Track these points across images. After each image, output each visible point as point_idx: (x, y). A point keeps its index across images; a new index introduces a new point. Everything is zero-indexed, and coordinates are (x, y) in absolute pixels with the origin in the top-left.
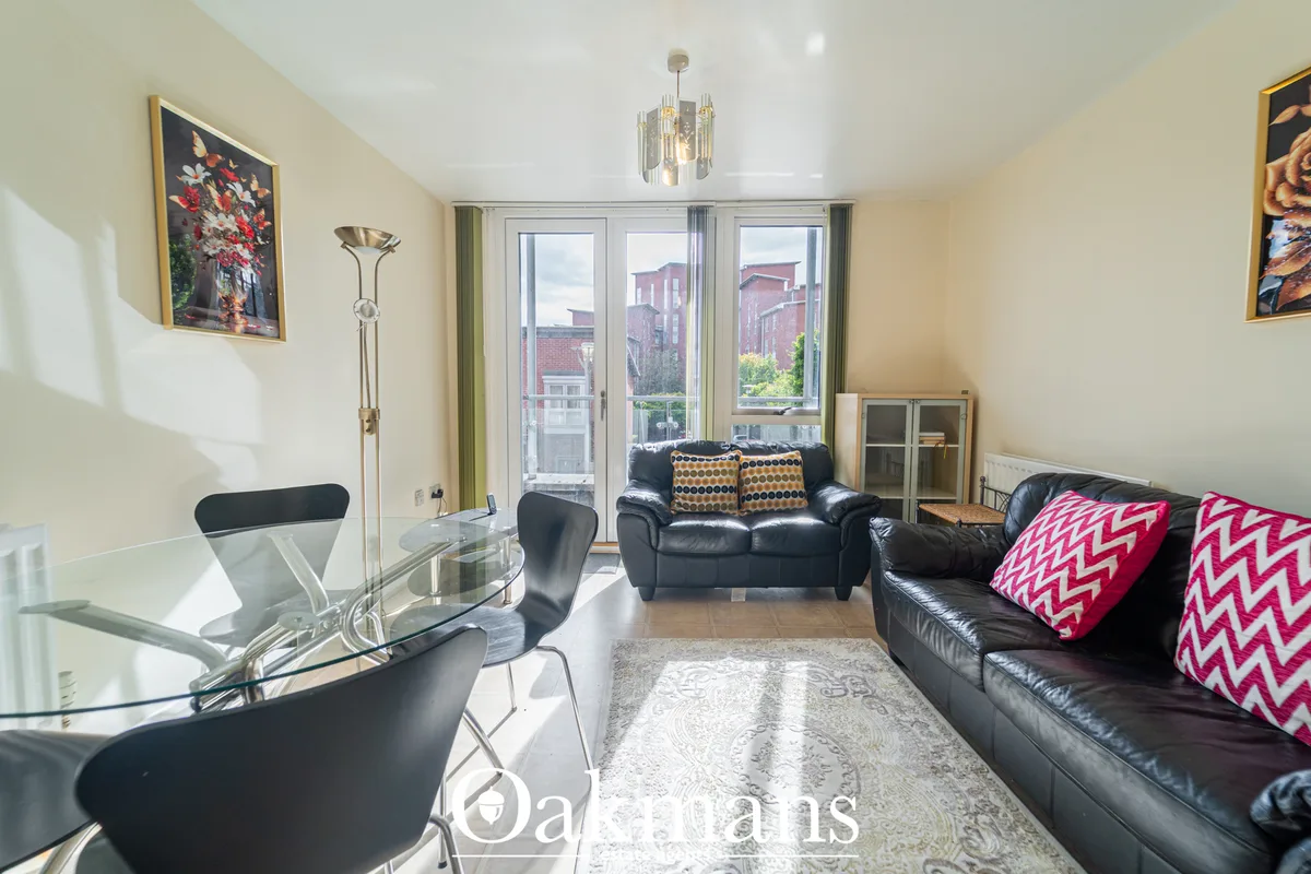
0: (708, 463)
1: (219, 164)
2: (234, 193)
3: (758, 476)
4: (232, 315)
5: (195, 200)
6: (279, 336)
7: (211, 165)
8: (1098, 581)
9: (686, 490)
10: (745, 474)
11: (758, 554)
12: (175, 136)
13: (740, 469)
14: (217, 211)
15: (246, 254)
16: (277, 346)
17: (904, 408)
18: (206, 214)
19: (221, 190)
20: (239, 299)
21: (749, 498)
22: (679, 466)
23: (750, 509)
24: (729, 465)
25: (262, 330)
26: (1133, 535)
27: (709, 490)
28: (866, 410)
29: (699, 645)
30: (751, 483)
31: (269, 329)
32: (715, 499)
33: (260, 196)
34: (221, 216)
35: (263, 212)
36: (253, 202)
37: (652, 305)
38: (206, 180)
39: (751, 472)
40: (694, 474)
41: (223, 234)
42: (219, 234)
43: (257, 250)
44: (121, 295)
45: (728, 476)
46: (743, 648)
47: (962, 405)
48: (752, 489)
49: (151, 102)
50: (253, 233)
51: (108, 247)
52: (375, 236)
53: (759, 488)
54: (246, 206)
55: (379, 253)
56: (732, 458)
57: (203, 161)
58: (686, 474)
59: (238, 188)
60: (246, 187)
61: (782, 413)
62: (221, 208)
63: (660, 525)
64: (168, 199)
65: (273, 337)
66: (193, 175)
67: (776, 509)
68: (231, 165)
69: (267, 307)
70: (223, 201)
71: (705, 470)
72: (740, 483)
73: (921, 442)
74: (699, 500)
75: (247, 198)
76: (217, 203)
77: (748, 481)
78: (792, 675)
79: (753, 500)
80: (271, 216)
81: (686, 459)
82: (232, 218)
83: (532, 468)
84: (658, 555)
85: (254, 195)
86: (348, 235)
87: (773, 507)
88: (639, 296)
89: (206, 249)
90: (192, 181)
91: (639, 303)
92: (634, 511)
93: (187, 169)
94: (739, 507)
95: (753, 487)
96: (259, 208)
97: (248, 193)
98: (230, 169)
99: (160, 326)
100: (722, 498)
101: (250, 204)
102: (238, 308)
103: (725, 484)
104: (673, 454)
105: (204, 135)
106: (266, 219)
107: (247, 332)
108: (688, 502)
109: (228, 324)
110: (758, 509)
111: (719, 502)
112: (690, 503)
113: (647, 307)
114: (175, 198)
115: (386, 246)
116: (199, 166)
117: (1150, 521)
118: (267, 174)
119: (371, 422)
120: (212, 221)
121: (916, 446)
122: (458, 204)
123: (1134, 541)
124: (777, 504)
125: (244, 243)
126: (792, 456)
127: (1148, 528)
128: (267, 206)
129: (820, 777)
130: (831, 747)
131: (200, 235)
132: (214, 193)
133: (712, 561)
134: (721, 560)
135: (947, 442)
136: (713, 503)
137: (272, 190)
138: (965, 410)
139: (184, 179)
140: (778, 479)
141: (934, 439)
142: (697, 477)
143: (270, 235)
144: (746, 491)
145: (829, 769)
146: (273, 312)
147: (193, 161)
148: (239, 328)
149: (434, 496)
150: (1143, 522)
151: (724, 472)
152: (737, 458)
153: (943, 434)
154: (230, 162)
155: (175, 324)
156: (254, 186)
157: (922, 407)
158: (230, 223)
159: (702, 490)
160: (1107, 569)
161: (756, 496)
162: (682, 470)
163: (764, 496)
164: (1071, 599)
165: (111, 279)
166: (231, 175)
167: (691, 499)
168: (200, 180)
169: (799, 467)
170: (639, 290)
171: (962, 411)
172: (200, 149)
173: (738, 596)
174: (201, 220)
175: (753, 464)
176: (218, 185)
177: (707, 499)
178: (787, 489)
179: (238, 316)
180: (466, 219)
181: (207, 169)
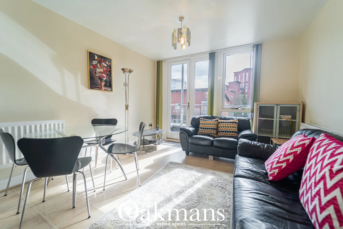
0: (209, 121)
1: (100, 60)
2: (103, 65)
3: (223, 126)
4: (102, 87)
5: (95, 67)
6: (112, 91)
7: (98, 60)
8: (286, 163)
9: (202, 128)
10: (219, 125)
11: (215, 147)
12: (91, 56)
13: (218, 124)
14: (99, 68)
15: (105, 76)
16: (111, 93)
17: (274, 107)
18: (97, 69)
19: (100, 65)
20: (103, 84)
21: (219, 132)
22: (201, 122)
23: (219, 135)
24: (214, 122)
25: (108, 90)
26: (300, 148)
27: (208, 129)
28: (258, 107)
29: (188, 166)
30: (220, 128)
31: (109, 89)
32: (209, 131)
33: (108, 65)
34: (100, 69)
35: (109, 68)
36: (107, 66)
37: (239, 81)
38: (97, 63)
39: (221, 125)
40: (204, 124)
41: (101, 72)
42: (99, 73)
43: (107, 75)
44: (81, 84)
45: (213, 125)
46: (199, 169)
47: (298, 106)
48: (220, 129)
49: (88, 51)
50: (106, 71)
51: (79, 76)
52: (128, 70)
53: (222, 129)
54: (105, 67)
55: (129, 73)
56: (216, 120)
57: (97, 60)
58: (202, 124)
59: (104, 64)
60: (105, 63)
61: (237, 109)
62: (100, 68)
63: (189, 136)
64: (90, 67)
65: (110, 91)
66: (95, 62)
67: (227, 136)
68: (102, 60)
69: (109, 85)
70: (101, 66)
71: (207, 123)
72: (217, 127)
73: (280, 118)
74: (205, 131)
75: (106, 65)
76: (99, 67)
77: (220, 127)
78: (206, 178)
79: (220, 133)
80: (110, 68)
81: (203, 120)
82: (102, 69)
83: (181, 122)
84: (189, 144)
85: (107, 65)
86: (123, 69)
87: (226, 135)
88: (235, 79)
89: (97, 75)
90: (94, 64)
91: (235, 81)
92: (183, 132)
93: (94, 62)
94: (217, 134)
95: (221, 129)
96: (108, 67)
97: (106, 64)
98: (102, 61)
99: (88, 89)
100: (211, 131)
101: (106, 67)
102: (103, 85)
103: (212, 127)
104: (200, 119)
105: (97, 55)
106: (109, 69)
107: (105, 90)
108: (202, 131)
109: (100, 88)
110: (221, 135)
111: (210, 132)
112: (202, 132)
113: (238, 82)
114: (91, 67)
115: (130, 71)
116: (96, 61)
117: (307, 144)
118: (110, 60)
119: (127, 107)
120: (98, 70)
121: (278, 120)
122: (157, 61)
123: (301, 150)
124: (227, 134)
125: (105, 74)
126: (235, 121)
127: (306, 146)
128: (110, 67)
129: (189, 201)
130: (198, 196)
131: (95, 73)
132: (99, 65)
133: (203, 147)
134: (205, 147)
135: (292, 119)
136: (208, 132)
137: (111, 63)
138: (299, 109)
139: (93, 63)
140: (228, 127)
141: (287, 118)
142: (205, 125)
143: (110, 71)
144: (219, 130)
145: (193, 200)
146: (110, 86)
147: (95, 60)
148: (103, 89)
149: (150, 125)
150: (305, 144)
151: (212, 124)
152: (217, 120)
153: (291, 116)
154: (102, 59)
155: (90, 88)
156: (107, 63)
157: (280, 107)
158: (102, 70)
159: (206, 128)
160: (289, 159)
161: (221, 132)
162: (202, 123)
163: (223, 132)
164: (275, 167)
165: (80, 81)
166: (102, 62)
167: (203, 131)
168: (96, 63)
169: (236, 124)
170: (235, 77)
171: (298, 108)
172: (96, 58)
173: (211, 158)
174: (96, 70)
175: (222, 122)
176: (99, 64)
177: (207, 131)
178: (231, 130)
179: (103, 87)
180: (159, 64)
181: (98, 61)
